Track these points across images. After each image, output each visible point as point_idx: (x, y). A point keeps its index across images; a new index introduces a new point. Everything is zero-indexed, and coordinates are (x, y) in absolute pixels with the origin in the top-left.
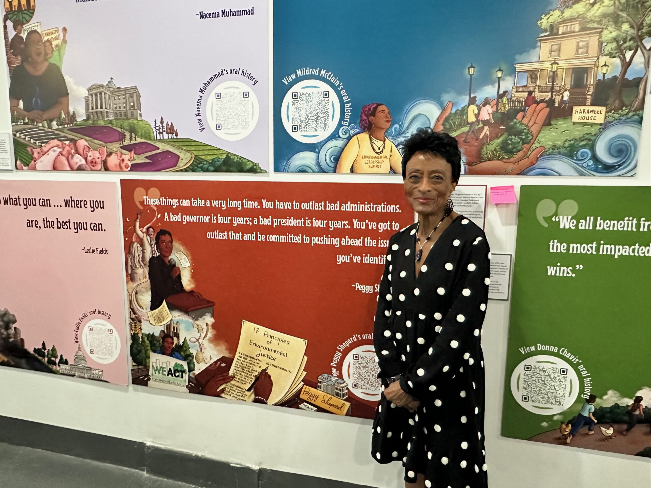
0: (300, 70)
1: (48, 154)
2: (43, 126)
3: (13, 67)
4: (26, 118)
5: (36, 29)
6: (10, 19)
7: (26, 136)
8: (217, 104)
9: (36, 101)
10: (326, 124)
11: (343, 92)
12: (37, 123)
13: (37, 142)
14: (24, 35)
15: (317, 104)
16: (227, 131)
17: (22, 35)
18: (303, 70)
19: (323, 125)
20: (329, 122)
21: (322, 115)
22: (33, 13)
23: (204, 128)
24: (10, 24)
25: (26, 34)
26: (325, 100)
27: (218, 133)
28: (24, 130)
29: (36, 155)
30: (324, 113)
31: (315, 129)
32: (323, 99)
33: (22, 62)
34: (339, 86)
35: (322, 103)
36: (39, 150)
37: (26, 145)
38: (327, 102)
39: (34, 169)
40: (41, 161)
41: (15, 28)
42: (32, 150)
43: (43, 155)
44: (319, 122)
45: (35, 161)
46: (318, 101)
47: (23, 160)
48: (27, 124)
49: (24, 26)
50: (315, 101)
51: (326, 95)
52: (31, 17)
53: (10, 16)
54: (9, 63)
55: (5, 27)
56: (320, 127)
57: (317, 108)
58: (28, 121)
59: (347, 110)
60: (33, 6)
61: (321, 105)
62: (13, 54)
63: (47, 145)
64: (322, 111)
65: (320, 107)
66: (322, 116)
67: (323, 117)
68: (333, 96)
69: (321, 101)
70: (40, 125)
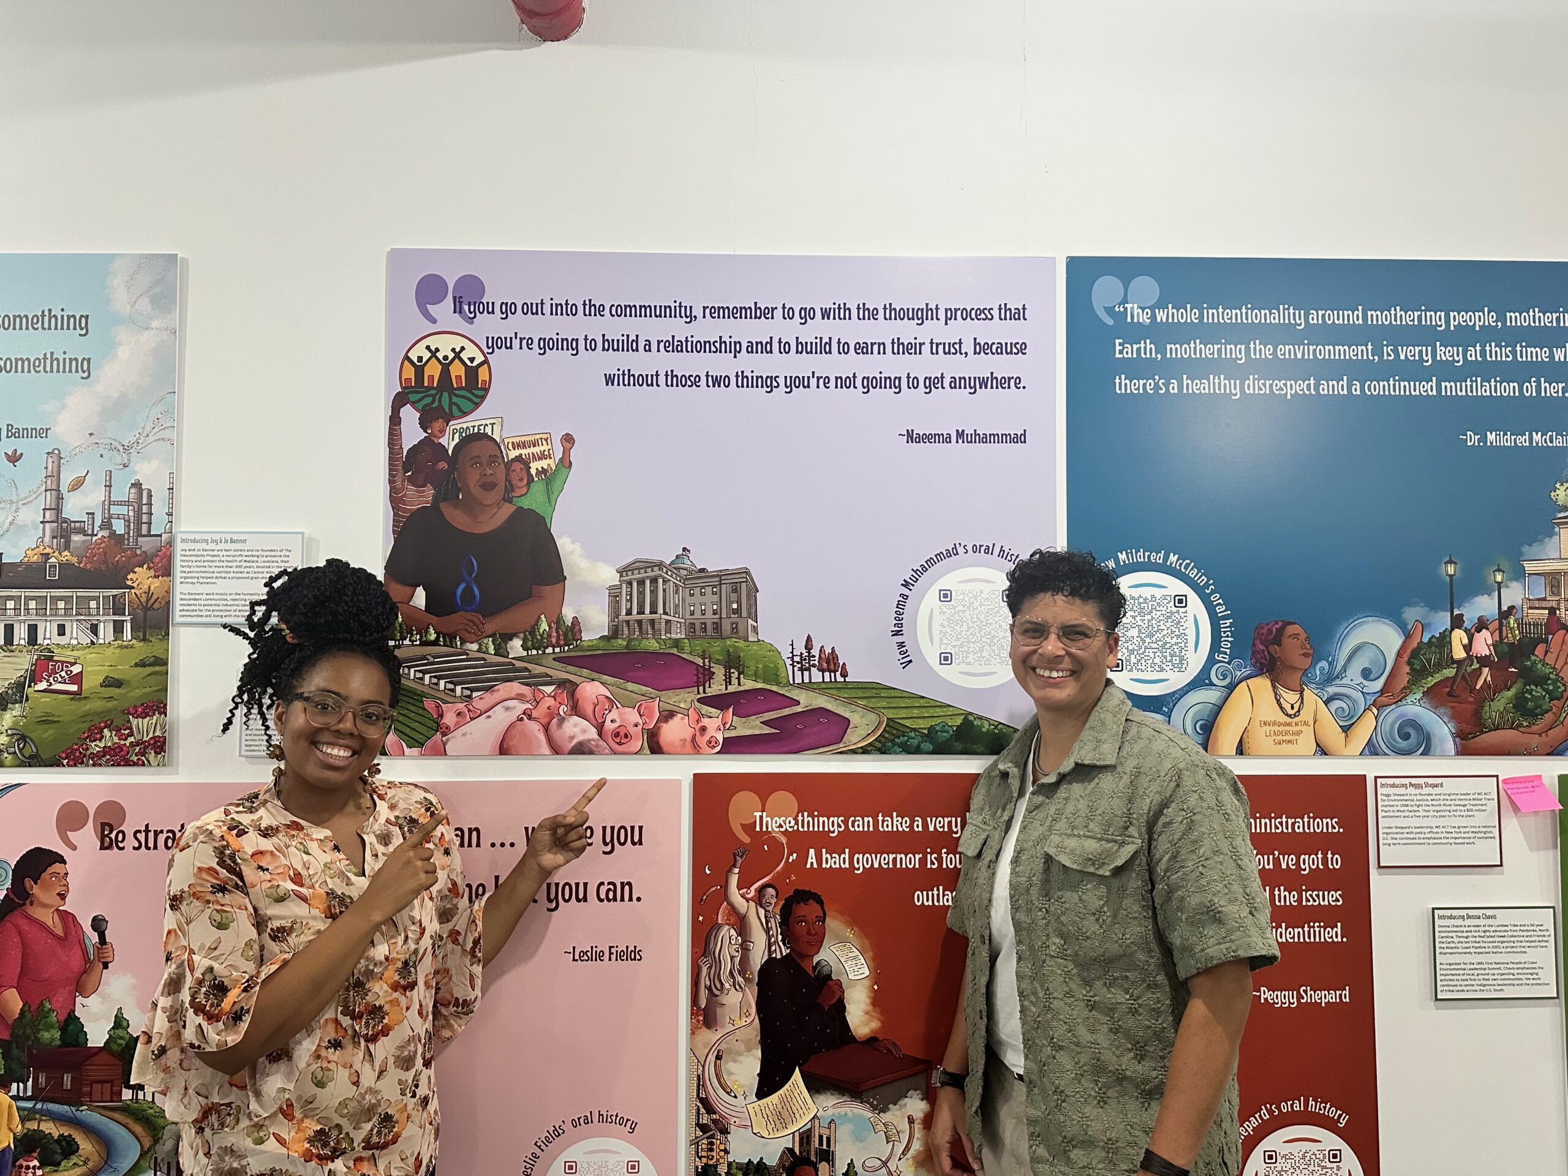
0: (1124, 553)
1: (489, 717)
2: (479, 651)
3: (405, 511)
4: (432, 631)
5: (488, 431)
6: (413, 404)
7: (424, 672)
8: (942, 613)
9: (468, 590)
10: (1182, 659)
11: (1216, 598)
12: (463, 642)
13: (458, 689)
14: (449, 442)
15: (1162, 618)
16: (964, 668)
17: (443, 441)
18: (1131, 553)
19: (1176, 660)
20: (1190, 654)
21: (1175, 640)
22: (483, 398)
23: (911, 661)
24: (410, 415)
25: (457, 440)
26: (1178, 612)
27: (944, 671)
28: (424, 658)
29: (449, 719)
30: (1178, 637)
31: (1160, 666)
32: (1174, 609)
33: (436, 500)
34: (1207, 586)
35: (1173, 618)
36: (461, 706)
37: (423, 695)
38: (1183, 615)
39: (441, 752)
40: (464, 735)
41: (424, 424)
42: (438, 706)
43: (472, 719)
44: (1168, 654)
45: (444, 734)
46: (1164, 612)
47: (407, 731)
48: (435, 643)
49: (451, 423)
50: (1159, 613)
51: (1181, 601)
52: (477, 405)
53: (413, 397)
54: (396, 499)
55: (395, 420)
56: (1170, 664)
57: (1163, 627)
58: (437, 638)
59: (1225, 632)
60: (484, 381)
61: (1170, 620)
62: (411, 480)
63: (488, 695)
64: (1172, 632)
65: (1169, 625)
66: (1173, 642)
67: (1176, 644)
68: (1195, 604)
69: (1172, 613)
70: (475, 647)
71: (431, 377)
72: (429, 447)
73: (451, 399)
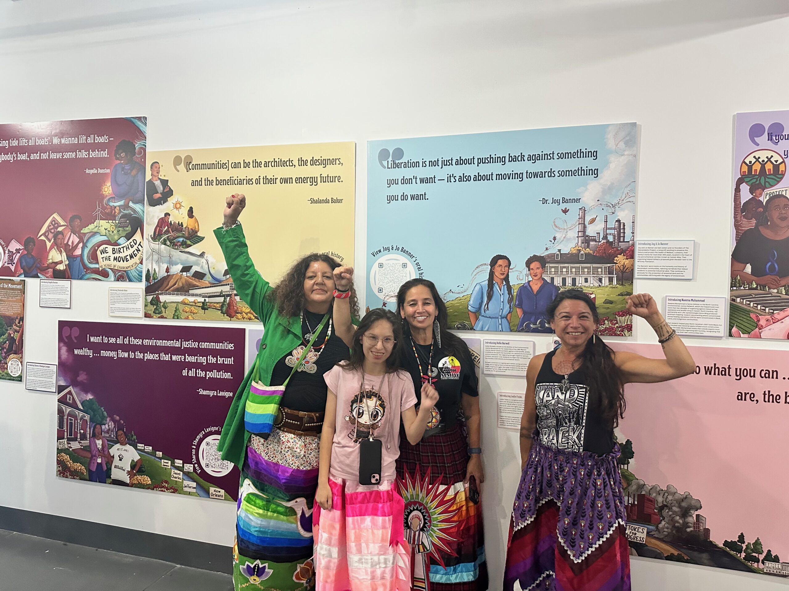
3: (742, 230)
4: (754, 283)
5: (784, 193)
7: (750, 301)
9: (772, 266)
13: (767, 309)
14: (764, 199)
22: (782, 178)
25: (768, 198)
28: (750, 295)
33: (757, 226)
36: (768, 317)
37: (750, 311)
39: (758, 337)
40: (770, 329)
41: (751, 192)
42: (757, 316)
43: (774, 323)
45: (760, 329)
47: (742, 326)
49: (765, 191)
52: (778, 182)
53: (746, 180)
54: (737, 226)
55: (737, 190)
60: (782, 171)
62: (744, 216)
63: (782, 313)
71: (756, 170)
72: (754, 202)
73: (765, 179)
